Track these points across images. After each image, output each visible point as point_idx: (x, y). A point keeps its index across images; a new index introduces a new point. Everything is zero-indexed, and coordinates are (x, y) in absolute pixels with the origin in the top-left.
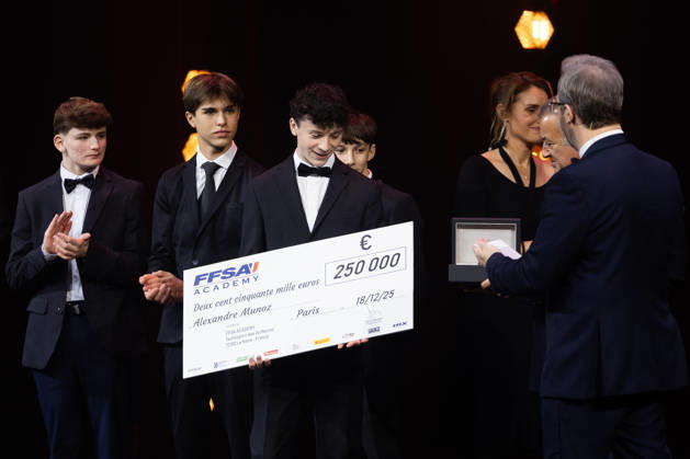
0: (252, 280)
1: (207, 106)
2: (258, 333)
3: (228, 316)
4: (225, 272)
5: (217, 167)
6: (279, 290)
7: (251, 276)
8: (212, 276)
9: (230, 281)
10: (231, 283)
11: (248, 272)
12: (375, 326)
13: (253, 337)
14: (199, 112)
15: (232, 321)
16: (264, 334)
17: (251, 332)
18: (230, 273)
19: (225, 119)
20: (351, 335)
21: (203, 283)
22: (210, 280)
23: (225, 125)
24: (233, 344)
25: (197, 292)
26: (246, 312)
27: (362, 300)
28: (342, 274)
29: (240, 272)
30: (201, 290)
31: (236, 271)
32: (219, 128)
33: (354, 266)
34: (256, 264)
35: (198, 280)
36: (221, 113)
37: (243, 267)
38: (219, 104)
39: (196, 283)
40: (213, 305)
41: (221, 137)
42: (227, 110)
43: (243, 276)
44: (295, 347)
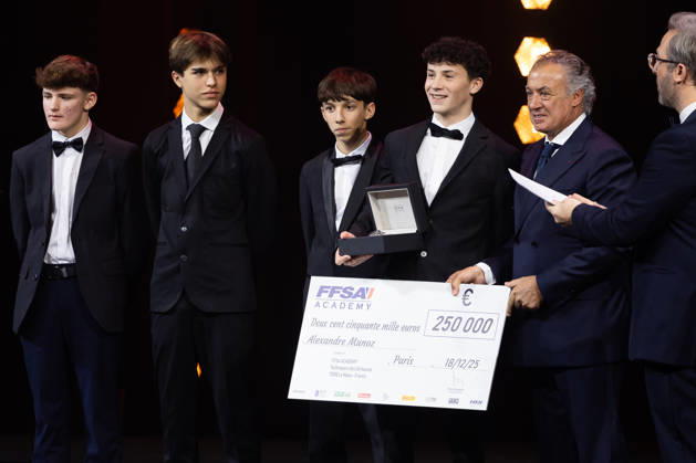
0: (365, 307)
1: (197, 66)
2: (358, 369)
3: (337, 342)
4: (345, 290)
5: (204, 129)
6: (385, 327)
7: (365, 302)
8: (334, 290)
9: (347, 303)
10: (347, 304)
11: (363, 297)
12: (454, 396)
13: (353, 373)
14: (188, 72)
15: (339, 348)
16: (362, 373)
17: (353, 365)
18: (348, 292)
19: (215, 79)
20: (434, 399)
21: (325, 296)
22: (331, 296)
23: (215, 86)
24: (336, 374)
25: (318, 304)
26: (353, 342)
27: (450, 363)
28: (440, 327)
29: (357, 295)
30: (321, 303)
31: (354, 292)
32: (208, 89)
33: (452, 321)
34: (372, 290)
35: (322, 290)
36: (210, 74)
37: (362, 290)
38: (209, 65)
39: (319, 295)
40: (328, 325)
41: (210, 98)
42: (217, 70)
43: (359, 299)
44: (386, 396)
